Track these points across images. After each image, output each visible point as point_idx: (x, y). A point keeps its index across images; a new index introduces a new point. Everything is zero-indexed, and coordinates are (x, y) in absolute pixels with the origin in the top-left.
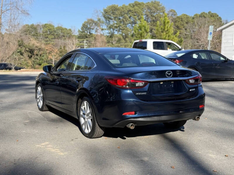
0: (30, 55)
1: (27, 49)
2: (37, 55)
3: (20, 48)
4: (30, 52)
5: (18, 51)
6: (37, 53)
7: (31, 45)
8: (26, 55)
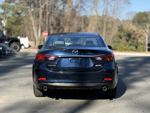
0: (128, 38)
1: (126, 34)
2: (134, 39)
3: (119, 33)
4: (128, 36)
5: (118, 35)
6: (134, 37)
7: (129, 29)
8: (124, 39)
